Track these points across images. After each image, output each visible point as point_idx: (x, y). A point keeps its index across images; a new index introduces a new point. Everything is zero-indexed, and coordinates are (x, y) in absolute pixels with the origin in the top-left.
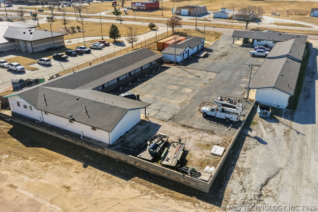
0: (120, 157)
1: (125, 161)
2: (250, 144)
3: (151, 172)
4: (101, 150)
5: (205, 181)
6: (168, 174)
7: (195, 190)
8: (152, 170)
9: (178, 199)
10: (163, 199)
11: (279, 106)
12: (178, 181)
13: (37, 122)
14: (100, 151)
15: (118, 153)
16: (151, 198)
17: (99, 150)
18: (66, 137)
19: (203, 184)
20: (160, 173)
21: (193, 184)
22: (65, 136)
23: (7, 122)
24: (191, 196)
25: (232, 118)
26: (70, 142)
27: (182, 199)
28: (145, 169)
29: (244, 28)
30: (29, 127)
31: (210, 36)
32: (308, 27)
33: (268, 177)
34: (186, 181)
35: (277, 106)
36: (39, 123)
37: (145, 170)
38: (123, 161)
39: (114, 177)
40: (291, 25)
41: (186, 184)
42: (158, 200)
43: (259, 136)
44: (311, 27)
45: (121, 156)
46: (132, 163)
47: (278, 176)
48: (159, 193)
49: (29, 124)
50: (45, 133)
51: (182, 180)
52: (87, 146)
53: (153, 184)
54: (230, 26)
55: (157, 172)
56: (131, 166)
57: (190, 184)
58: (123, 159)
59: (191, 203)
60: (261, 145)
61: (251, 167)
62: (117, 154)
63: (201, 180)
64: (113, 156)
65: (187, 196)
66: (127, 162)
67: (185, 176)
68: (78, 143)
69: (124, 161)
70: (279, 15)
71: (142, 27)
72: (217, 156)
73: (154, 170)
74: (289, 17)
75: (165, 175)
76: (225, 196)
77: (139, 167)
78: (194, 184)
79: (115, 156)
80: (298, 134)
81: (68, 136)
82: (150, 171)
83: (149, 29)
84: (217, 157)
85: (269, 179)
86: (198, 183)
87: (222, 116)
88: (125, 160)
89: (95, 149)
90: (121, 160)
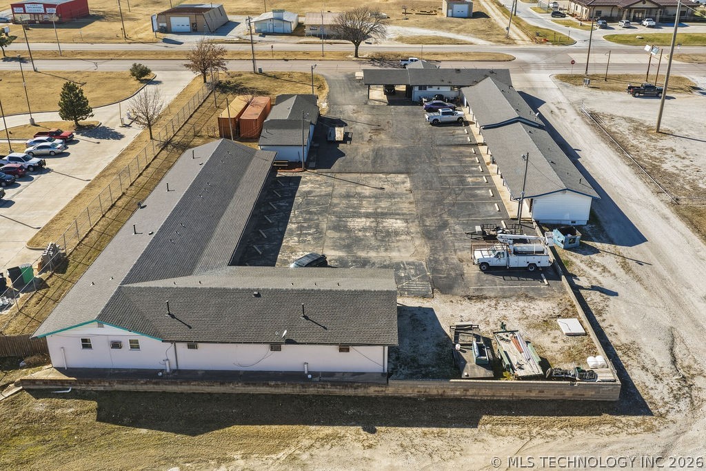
0: (428, 390)
1: (441, 395)
2: (595, 301)
3: (502, 398)
4: (377, 389)
5: (610, 381)
6: (540, 392)
7: (597, 402)
8: (504, 393)
9: (586, 427)
10: (563, 435)
11: (575, 222)
12: (561, 397)
13: (160, 374)
14: (375, 391)
15: (423, 382)
16: (545, 441)
17: (372, 391)
18: (276, 386)
19: (611, 388)
20: (523, 394)
21: (591, 393)
22: (273, 383)
23: (65, 396)
24: (600, 415)
25: (541, 262)
26: (285, 394)
27: (592, 424)
28: (487, 396)
29: (350, 56)
30: (146, 392)
31: (299, 85)
32: (466, 44)
33: (668, 347)
34: (577, 392)
35: (572, 222)
36: (168, 374)
37: (489, 398)
38: (435, 395)
39: (448, 431)
40: (435, 42)
41: (578, 398)
42: (560, 440)
43: (595, 283)
44: (472, 44)
45: (430, 386)
46: (458, 393)
47: (677, 341)
48: (547, 427)
49: (146, 383)
50: (203, 393)
51: (568, 394)
52: (337, 391)
53: (524, 418)
54: (318, 55)
55: (515, 394)
56: (457, 400)
57: (584, 395)
58: (434, 392)
59: (609, 426)
60: (611, 297)
61: (633, 340)
62: (421, 385)
63: (602, 383)
64: (410, 391)
65: (594, 417)
66: (446, 394)
67: (573, 384)
68: (312, 391)
69: (438, 395)
70: (388, 18)
71: (108, 78)
72: (579, 335)
73: (509, 393)
74: (411, 21)
75: (533, 394)
76: (645, 397)
77: (473, 398)
78: (593, 393)
79: (416, 390)
80: (641, 264)
81: (279, 383)
82: (498, 398)
83: (134, 82)
84: (580, 337)
85: (671, 349)
86: (601, 389)
87: (521, 262)
88: (441, 392)
89: (361, 392)
90: (430, 395)
